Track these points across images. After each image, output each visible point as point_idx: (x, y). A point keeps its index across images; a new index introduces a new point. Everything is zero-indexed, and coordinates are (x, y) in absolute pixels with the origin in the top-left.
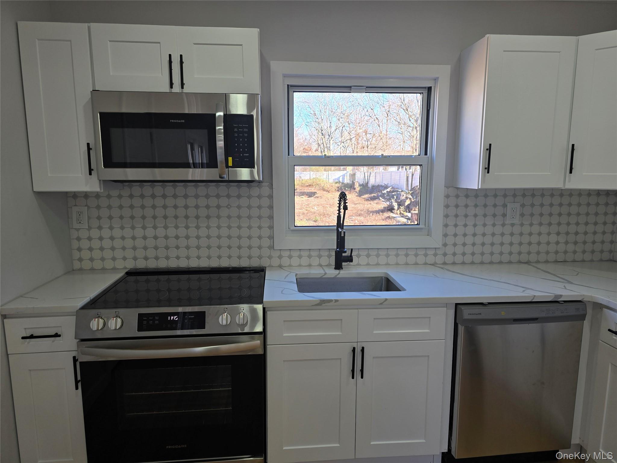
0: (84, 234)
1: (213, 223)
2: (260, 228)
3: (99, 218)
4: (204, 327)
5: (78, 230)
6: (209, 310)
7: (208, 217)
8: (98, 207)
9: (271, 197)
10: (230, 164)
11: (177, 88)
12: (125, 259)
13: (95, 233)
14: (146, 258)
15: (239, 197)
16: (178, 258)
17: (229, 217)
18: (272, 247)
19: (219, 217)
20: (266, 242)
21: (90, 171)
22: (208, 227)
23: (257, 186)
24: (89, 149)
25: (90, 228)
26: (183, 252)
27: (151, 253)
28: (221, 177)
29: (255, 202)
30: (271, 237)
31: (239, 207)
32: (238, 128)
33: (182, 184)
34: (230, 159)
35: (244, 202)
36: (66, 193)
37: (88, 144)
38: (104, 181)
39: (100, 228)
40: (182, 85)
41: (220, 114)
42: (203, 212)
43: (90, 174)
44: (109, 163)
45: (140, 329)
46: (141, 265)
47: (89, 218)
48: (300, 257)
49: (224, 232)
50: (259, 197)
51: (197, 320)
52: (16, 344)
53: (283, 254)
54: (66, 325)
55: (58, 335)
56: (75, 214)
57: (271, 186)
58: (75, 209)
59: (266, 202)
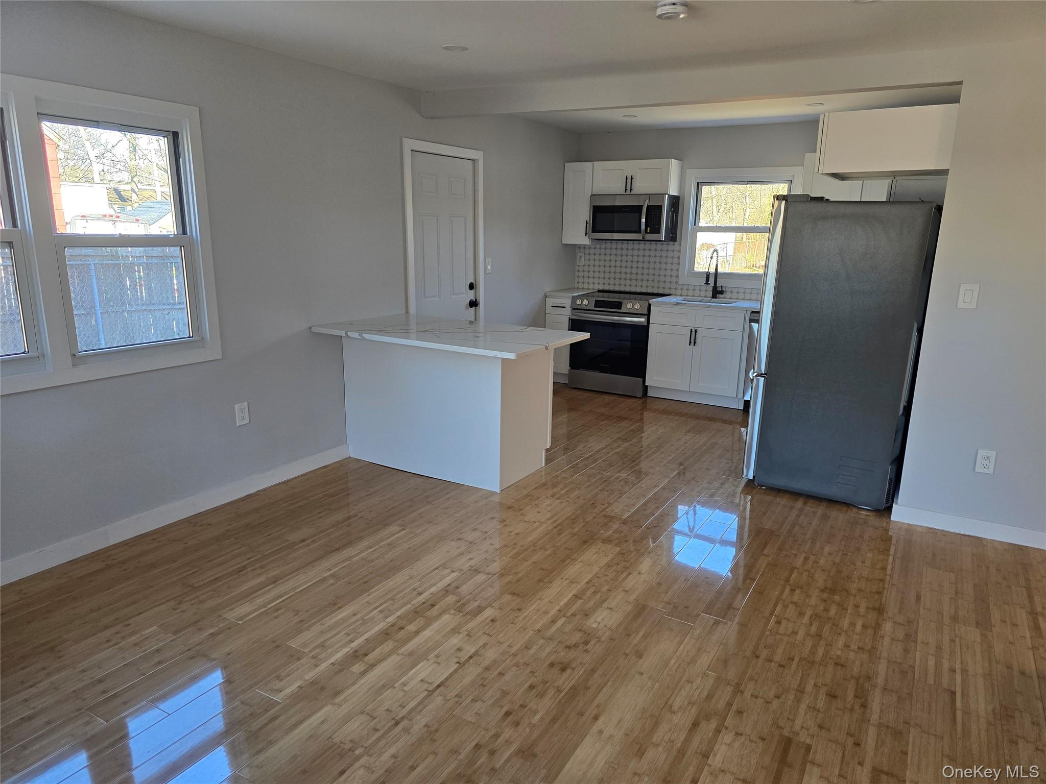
0: (581, 268)
2: (672, 270)
3: (589, 260)
4: (620, 309)
5: (579, 266)
6: (625, 302)
8: (589, 253)
9: (679, 251)
10: (648, 231)
11: (628, 192)
12: (599, 284)
13: (587, 268)
14: (610, 284)
16: (626, 285)
17: (656, 263)
18: (677, 283)
19: (650, 262)
20: (674, 279)
21: (586, 233)
23: (674, 244)
24: (587, 223)
25: (584, 265)
27: (612, 281)
28: (643, 238)
29: (670, 254)
30: (677, 276)
31: (661, 257)
32: (654, 212)
34: (649, 228)
35: (665, 254)
36: (576, 245)
37: (587, 221)
38: (592, 239)
39: (589, 265)
40: (631, 190)
41: (646, 204)
42: (641, 259)
43: (586, 235)
45: (595, 307)
46: (606, 288)
47: (585, 260)
48: (694, 290)
49: (652, 271)
50: (673, 251)
51: (619, 305)
52: (549, 309)
53: (684, 287)
54: (567, 302)
55: (565, 307)
56: (578, 256)
57: (680, 245)
58: (579, 254)
59: (676, 254)
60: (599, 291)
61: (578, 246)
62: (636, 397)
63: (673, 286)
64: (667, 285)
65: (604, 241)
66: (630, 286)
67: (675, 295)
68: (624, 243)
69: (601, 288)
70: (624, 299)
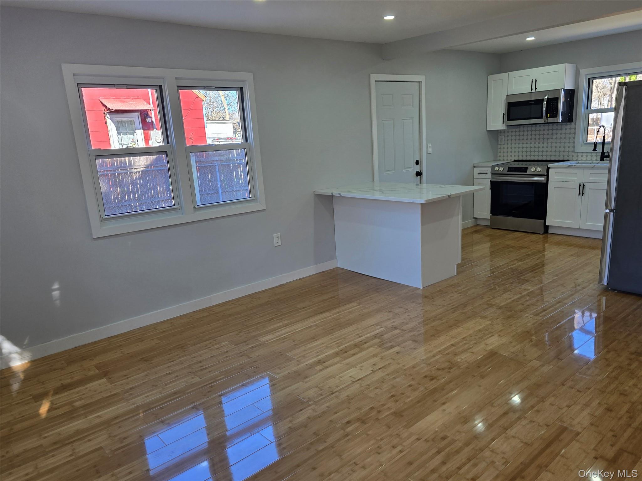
0: (502, 146)
1: (550, 141)
2: (569, 143)
3: (508, 140)
4: (527, 172)
5: (500, 145)
6: (531, 167)
7: (548, 139)
8: (508, 136)
9: (575, 129)
10: (549, 116)
11: (534, 91)
12: (515, 156)
13: (506, 146)
14: (522, 156)
15: (561, 129)
16: (534, 156)
17: (556, 138)
18: (573, 152)
19: (552, 138)
20: (571, 149)
21: (503, 122)
22: (547, 143)
23: (570, 124)
24: (504, 115)
25: (504, 144)
26: (536, 154)
27: (524, 154)
28: (545, 122)
29: (568, 131)
30: (574, 147)
31: (561, 134)
32: (552, 103)
33: (535, 125)
34: (549, 114)
35: (563, 131)
36: (498, 130)
37: (504, 113)
38: (508, 126)
39: (508, 144)
40: (536, 89)
41: (546, 97)
42: (546, 136)
43: (503, 123)
44: (509, 119)
45: (508, 172)
46: (520, 158)
47: (504, 140)
48: (587, 156)
49: (554, 145)
50: (570, 129)
51: (525, 170)
52: (476, 175)
53: (579, 154)
54: (489, 170)
55: (487, 173)
56: (500, 139)
57: (575, 124)
58: (500, 137)
59: (573, 131)
60: (515, 161)
61: (499, 131)
62: (539, 234)
63: (571, 154)
64: (566, 154)
65: (518, 126)
66: (538, 156)
67: (572, 160)
68: (533, 126)
69: (516, 159)
70: (530, 165)
